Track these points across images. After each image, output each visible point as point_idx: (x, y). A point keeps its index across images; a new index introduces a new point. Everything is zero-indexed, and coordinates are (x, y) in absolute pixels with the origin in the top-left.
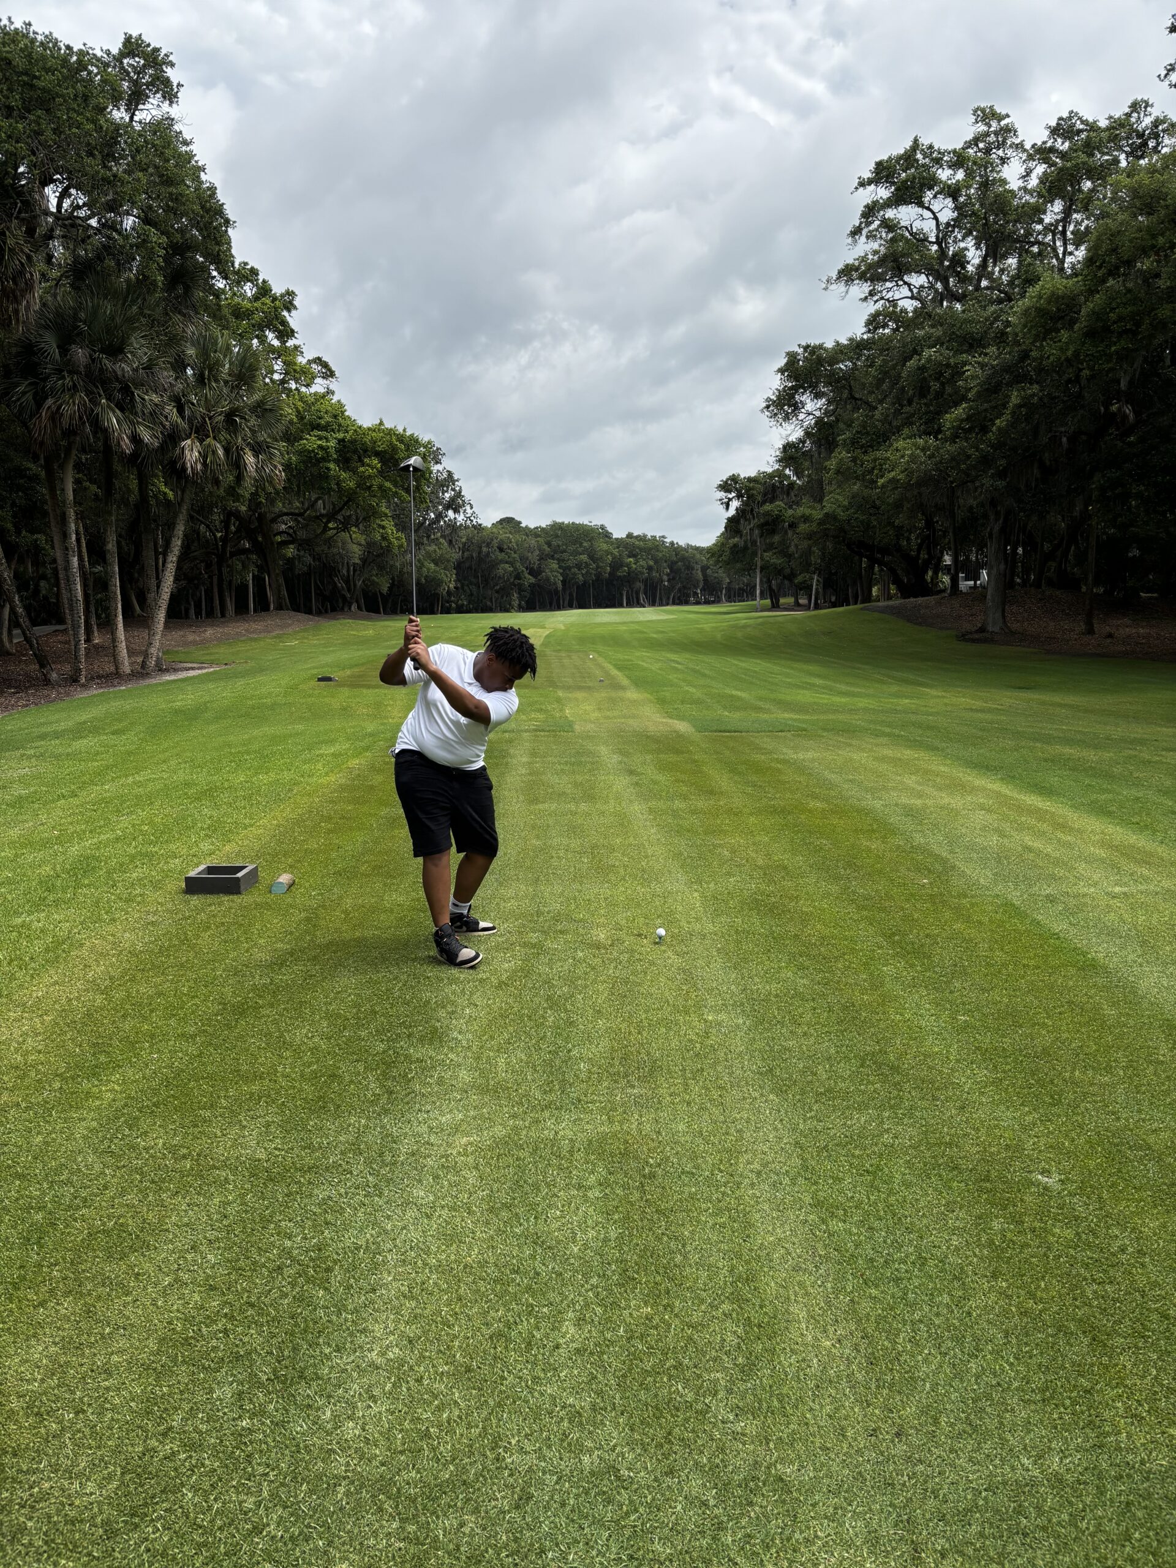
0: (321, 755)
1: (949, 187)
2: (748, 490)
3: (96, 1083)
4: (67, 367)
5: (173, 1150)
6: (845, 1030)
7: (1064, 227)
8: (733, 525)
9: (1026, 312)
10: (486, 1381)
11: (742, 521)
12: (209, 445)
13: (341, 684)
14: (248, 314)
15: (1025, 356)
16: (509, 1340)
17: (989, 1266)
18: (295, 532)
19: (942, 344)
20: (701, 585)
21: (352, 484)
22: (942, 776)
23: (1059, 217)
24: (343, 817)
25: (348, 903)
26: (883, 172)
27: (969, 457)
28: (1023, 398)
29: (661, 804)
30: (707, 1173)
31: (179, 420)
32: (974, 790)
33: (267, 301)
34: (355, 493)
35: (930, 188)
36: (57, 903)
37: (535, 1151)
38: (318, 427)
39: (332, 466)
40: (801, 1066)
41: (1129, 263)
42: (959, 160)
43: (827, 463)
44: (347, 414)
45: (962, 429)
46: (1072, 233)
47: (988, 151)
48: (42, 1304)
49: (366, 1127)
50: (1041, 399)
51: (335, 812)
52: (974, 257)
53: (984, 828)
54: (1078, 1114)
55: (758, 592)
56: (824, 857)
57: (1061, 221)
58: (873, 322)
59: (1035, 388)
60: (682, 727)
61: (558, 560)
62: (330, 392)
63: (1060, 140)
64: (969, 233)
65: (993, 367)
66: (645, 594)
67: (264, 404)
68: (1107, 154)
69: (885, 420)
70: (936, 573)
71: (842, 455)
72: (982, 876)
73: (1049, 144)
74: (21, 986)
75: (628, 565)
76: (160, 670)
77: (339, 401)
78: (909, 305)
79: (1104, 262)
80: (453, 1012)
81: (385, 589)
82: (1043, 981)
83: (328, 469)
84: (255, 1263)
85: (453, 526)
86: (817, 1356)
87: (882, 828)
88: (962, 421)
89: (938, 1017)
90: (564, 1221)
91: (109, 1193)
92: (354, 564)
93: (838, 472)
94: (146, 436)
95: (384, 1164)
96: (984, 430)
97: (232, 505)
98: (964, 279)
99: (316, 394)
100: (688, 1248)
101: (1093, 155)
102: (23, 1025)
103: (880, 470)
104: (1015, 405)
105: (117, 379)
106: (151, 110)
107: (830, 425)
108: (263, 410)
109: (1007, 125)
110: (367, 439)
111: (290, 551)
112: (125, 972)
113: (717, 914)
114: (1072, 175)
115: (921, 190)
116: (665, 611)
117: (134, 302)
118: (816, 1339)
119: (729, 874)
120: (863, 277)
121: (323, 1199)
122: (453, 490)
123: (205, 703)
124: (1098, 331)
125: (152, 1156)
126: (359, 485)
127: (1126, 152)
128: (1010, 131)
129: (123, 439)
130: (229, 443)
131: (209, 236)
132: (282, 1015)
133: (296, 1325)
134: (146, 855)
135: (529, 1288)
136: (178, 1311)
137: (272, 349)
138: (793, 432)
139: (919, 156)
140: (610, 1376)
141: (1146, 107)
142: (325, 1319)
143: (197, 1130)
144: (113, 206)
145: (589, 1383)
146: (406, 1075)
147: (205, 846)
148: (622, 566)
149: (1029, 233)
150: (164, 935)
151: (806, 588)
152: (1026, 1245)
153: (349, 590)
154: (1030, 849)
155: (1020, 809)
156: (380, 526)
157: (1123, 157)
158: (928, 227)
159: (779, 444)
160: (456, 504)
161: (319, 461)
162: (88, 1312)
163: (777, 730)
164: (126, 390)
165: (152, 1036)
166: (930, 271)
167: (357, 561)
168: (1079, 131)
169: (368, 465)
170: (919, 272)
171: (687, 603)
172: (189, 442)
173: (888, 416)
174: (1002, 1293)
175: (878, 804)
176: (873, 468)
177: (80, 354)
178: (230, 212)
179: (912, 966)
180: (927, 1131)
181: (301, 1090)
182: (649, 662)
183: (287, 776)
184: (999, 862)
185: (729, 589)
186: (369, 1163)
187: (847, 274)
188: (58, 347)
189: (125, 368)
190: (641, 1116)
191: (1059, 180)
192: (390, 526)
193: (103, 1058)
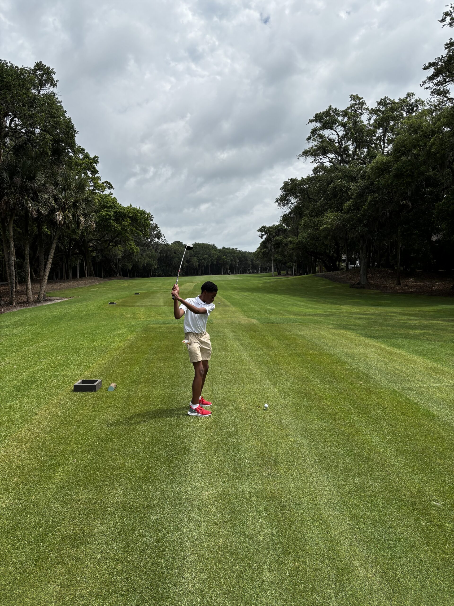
0: (117, 334)
1: (343, 123)
2: (269, 231)
3: (53, 472)
4: (12, 184)
5: (90, 500)
6: (345, 444)
7: (384, 138)
8: (263, 244)
9: (372, 168)
10: (238, 597)
11: (267, 243)
12: (66, 214)
13: (118, 305)
14: (80, 165)
15: (372, 183)
16: (243, 579)
17: (425, 540)
18: (96, 246)
19: (342, 179)
20: (251, 266)
21: (120, 229)
22: (357, 341)
23: (381, 134)
24: (130, 359)
25: (139, 394)
26: (318, 118)
27: (353, 219)
28: (373, 199)
29: (253, 353)
30: (306, 504)
31: (55, 205)
32: (371, 346)
33: (87, 160)
34: (121, 232)
35: (336, 124)
36: (23, 396)
37: (236, 497)
38: (107, 207)
39: (112, 222)
40: (332, 458)
41: (409, 151)
42: (345, 114)
43: (300, 222)
44: (118, 202)
45: (351, 209)
46: (387, 140)
47: (355, 111)
48: (49, 568)
49: (166, 488)
50: (379, 199)
51: (127, 357)
52: (352, 148)
53: (378, 361)
54: (442, 476)
55: (273, 269)
56: (321, 373)
57: (382, 135)
58: (315, 170)
59: (377, 195)
60: (254, 321)
61: (197, 257)
62: (111, 194)
63: (381, 107)
64: (349, 140)
65: (361, 187)
66: (230, 269)
67: (88, 199)
68: (399, 112)
69: (321, 206)
70: (339, 262)
71: (305, 219)
72: (383, 381)
73: (377, 108)
74: (14, 432)
75: (224, 259)
76: (45, 300)
77: (114, 197)
78: (328, 165)
79: (400, 150)
80: (191, 440)
81: (130, 268)
82: (416, 422)
83: (111, 223)
84: (133, 548)
85: (157, 244)
86: (367, 581)
87: (341, 362)
88: (350, 206)
89: (379, 437)
90: (254, 526)
91: (67, 519)
92: (119, 259)
93: (304, 225)
94: (43, 211)
95: (176, 504)
96: (359, 209)
97: (73, 236)
98: (348, 156)
99: (106, 194)
100: (306, 537)
101: (394, 112)
102: (18, 448)
103: (320, 225)
104: (370, 201)
105: (32, 189)
106: (46, 90)
107: (301, 208)
108: (88, 201)
109: (362, 101)
110: (126, 212)
111: (94, 254)
112: (56, 425)
113: (285, 397)
114: (386, 119)
115: (333, 124)
116: (237, 276)
117: (38, 160)
118: (365, 573)
119: (286, 381)
120: (312, 155)
121: (155, 520)
122: (157, 231)
123: (65, 313)
124: (399, 175)
125: (81, 503)
126: (122, 229)
127: (406, 111)
128: (363, 103)
129: (33, 211)
130: (74, 213)
131: (68, 137)
132: (123, 442)
133: (155, 575)
134: (55, 376)
135: (246, 556)
136: (106, 570)
137: (90, 178)
138: (287, 210)
139: (331, 112)
140: (287, 593)
141: (412, 95)
142: (166, 572)
143: (98, 491)
144: (32, 125)
145: (279, 596)
146: (177, 467)
147: (78, 372)
148: (221, 259)
149: (371, 140)
150: (69, 409)
151: (291, 268)
152: (436, 531)
153: (116, 268)
154: (397, 369)
155: (389, 353)
156: (129, 244)
157: (404, 113)
158: (335, 137)
159: (282, 215)
160: (159, 236)
161: (107, 220)
162: (69, 572)
163: (290, 322)
164: (35, 193)
165: (72, 452)
166: (335, 152)
167: (121, 258)
168: (388, 104)
169: (126, 221)
170: (332, 153)
171: (246, 273)
172: (59, 213)
173: (322, 204)
174: (432, 551)
175: (336, 352)
176: (317, 224)
177: (18, 180)
178: (76, 128)
179: (364, 417)
180: (387, 485)
181: (136, 473)
182: (237, 296)
183: (105, 343)
184: (387, 374)
185: (261, 268)
186: (170, 503)
187: (306, 153)
188: (9, 177)
189: (36, 185)
190: (274, 481)
191: (381, 121)
192: (133, 244)
193: (54, 462)
